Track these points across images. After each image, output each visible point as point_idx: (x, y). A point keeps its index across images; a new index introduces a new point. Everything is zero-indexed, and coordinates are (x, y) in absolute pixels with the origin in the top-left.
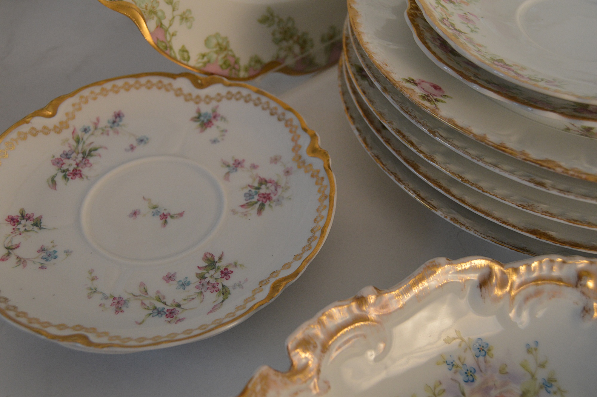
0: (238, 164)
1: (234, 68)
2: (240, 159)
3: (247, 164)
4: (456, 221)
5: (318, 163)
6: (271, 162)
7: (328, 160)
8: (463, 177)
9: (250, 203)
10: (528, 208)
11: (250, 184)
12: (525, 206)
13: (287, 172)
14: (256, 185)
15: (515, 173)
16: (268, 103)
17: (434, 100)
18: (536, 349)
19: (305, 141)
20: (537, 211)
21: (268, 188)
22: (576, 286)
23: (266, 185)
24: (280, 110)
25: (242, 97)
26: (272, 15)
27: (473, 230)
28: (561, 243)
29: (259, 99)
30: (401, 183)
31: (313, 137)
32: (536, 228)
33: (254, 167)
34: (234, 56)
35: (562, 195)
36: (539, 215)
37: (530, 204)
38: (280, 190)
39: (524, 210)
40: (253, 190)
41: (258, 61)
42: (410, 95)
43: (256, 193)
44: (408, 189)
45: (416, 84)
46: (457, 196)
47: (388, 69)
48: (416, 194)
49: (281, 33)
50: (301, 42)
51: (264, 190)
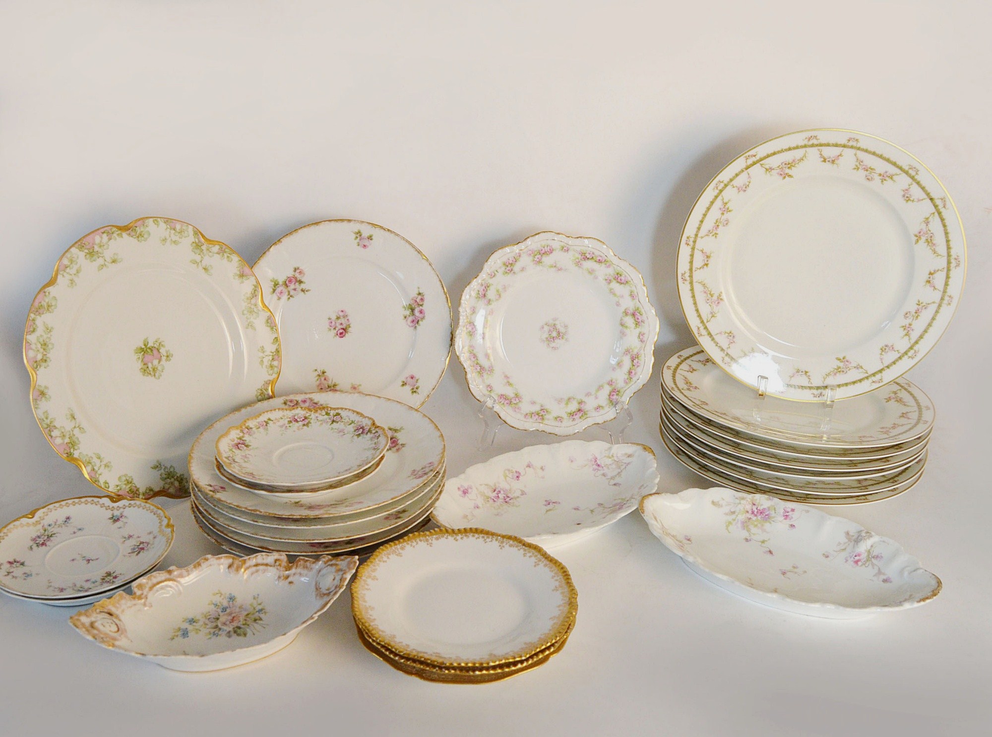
0: (130, 537)
1: (136, 492)
2: (132, 534)
3: (135, 537)
4: (231, 549)
5: (168, 531)
6: (147, 535)
7: (174, 528)
9: (133, 552)
11: (135, 544)
13: (154, 537)
14: (138, 544)
15: (245, 518)
16: (149, 507)
17: (216, 492)
18: (258, 598)
19: (165, 522)
21: (143, 545)
24: (155, 510)
25: (137, 505)
26: (160, 464)
29: (145, 506)
30: (210, 537)
31: (169, 519)
33: (138, 537)
34: (136, 487)
38: (149, 545)
40: (136, 547)
41: (151, 490)
45: (211, 486)
49: (166, 474)
50: (179, 479)
51: (141, 546)
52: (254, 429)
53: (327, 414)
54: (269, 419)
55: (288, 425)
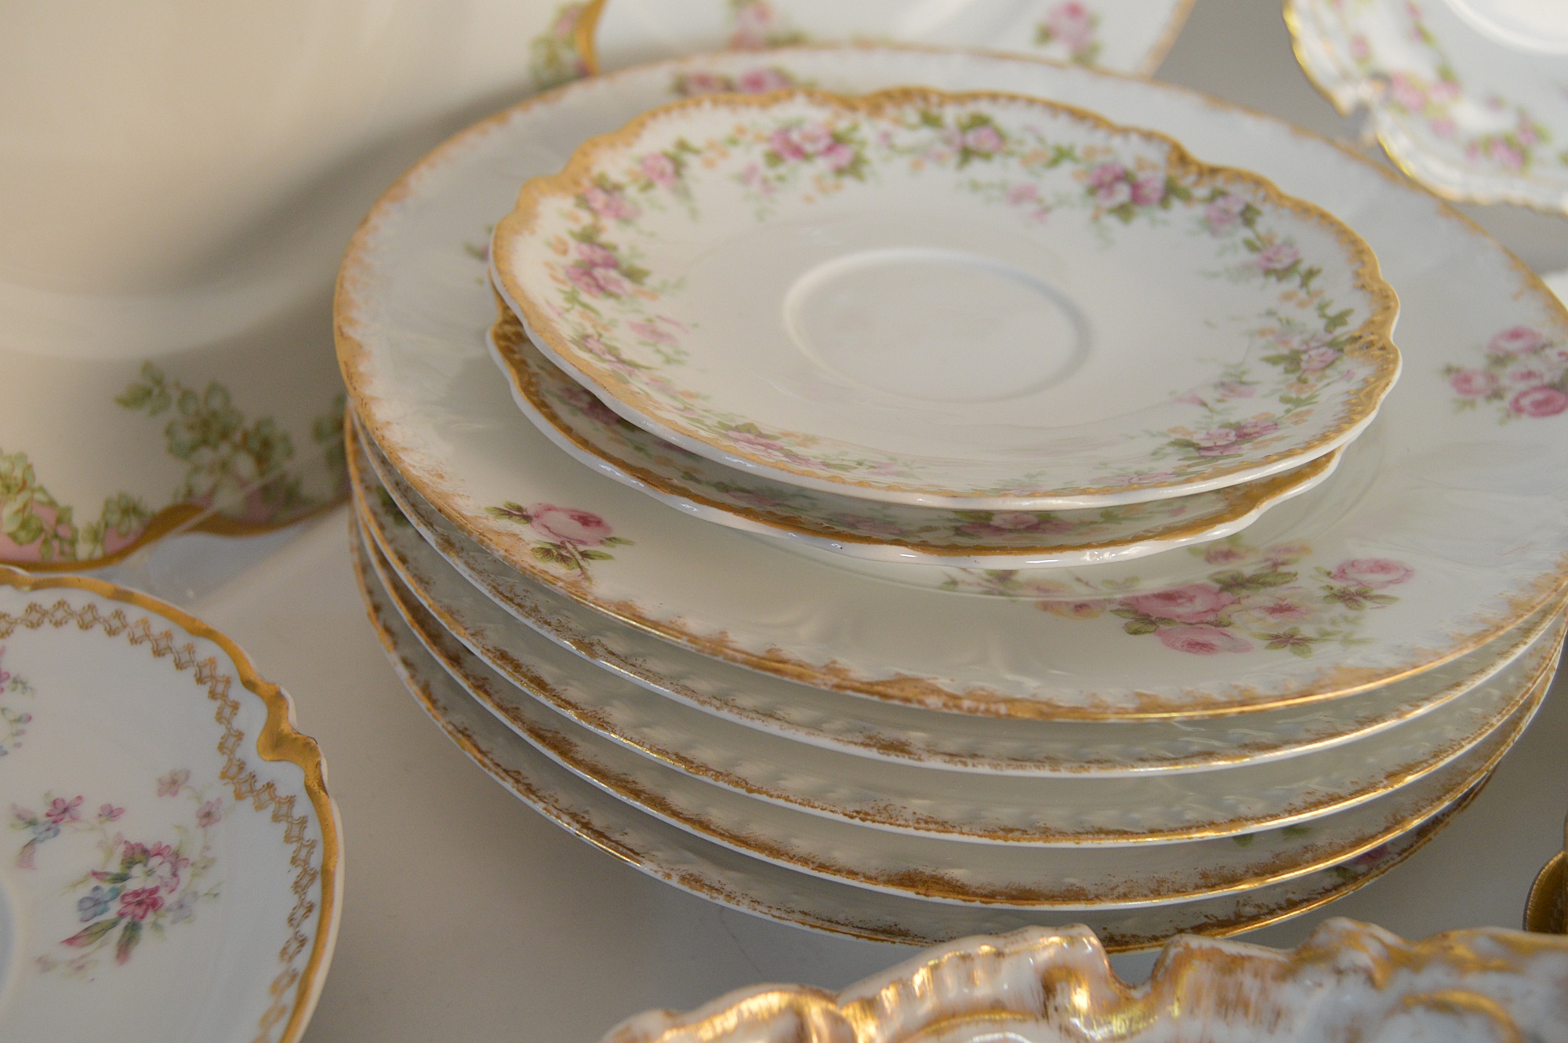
0: (61, 812)
1: (56, 536)
2: (69, 798)
3: (88, 811)
4: (696, 881)
5: (288, 777)
6: (160, 793)
7: (318, 764)
8: (689, 757)
9: (95, 929)
10: (877, 818)
11: (98, 869)
12: (867, 814)
13: (208, 816)
14: (115, 867)
15: (825, 726)
16: (145, 623)
17: (579, 557)
19: (252, 716)
20: (903, 823)
21: (150, 873)
22: (1045, 1015)
23: (145, 865)
24: (181, 639)
25: (72, 614)
26: (159, 382)
27: (746, 901)
28: (986, 896)
29: (118, 615)
30: (533, 797)
31: (275, 701)
32: (912, 866)
33: (111, 813)
34: (52, 503)
35: (960, 768)
36: (911, 831)
37: (882, 805)
38: (185, 874)
39: (868, 824)
40: (106, 887)
41: (130, 509)
42: (506, 551)
43: (116, 894)
44: (555, 812)
45: (527, 518)
46: (687, 814)
47: (445, 487)
48: (578, 822)
49: (191, 428)
50: (255, 445)
51: (138, 881)
52: (632, 192)
53: (930, 120)
54: (683, 146)
55: (770, 174)
